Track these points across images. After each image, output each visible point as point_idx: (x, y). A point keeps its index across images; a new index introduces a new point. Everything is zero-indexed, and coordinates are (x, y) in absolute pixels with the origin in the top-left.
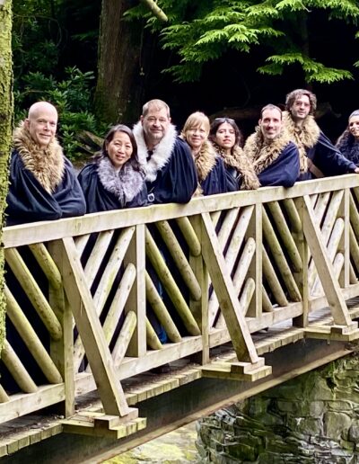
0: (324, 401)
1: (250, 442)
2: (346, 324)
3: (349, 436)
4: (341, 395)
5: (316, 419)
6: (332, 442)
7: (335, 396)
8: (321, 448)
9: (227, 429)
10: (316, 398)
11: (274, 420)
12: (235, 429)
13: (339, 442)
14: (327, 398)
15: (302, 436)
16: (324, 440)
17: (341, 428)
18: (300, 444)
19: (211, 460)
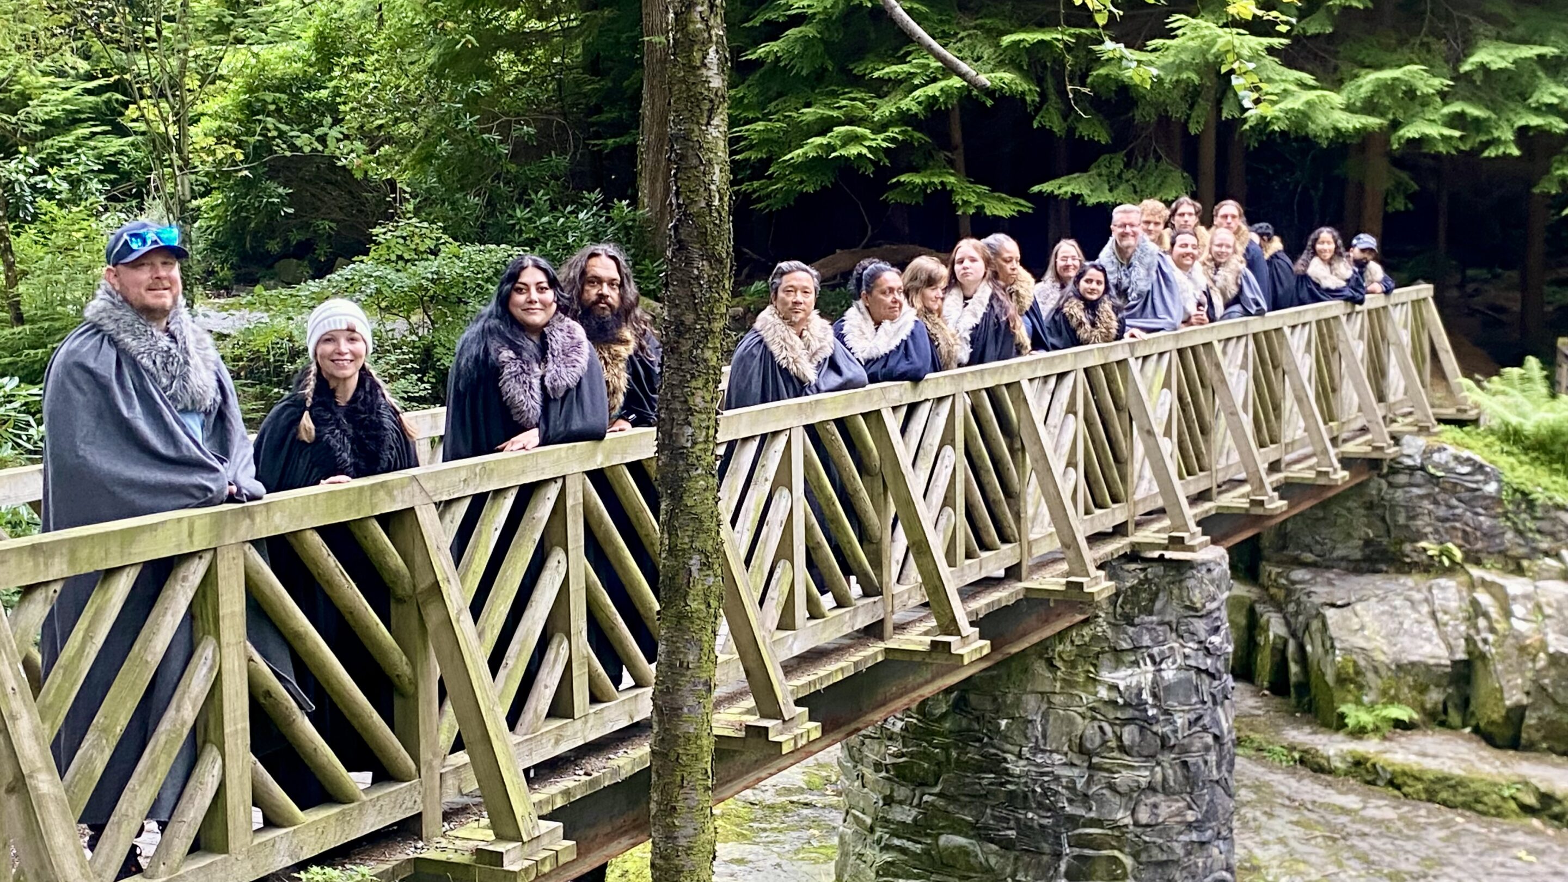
0: (1042, 693)
1: (926, 756)
2: (1088, 575)
3: (1081, 745)
4: (1069, 683)
5: (1031, 721)
6: (1056, 757)
7: (1058, 685)
8: (1038, 765)
9: (890, 739)
10: (1029, 688)
11: (964, 723)
12: (903, 737)
13: (1066, 754)
14: (1048, 689)
15: (1008, 747)
16: (1044, 751)
17: (1069, 734)
18: (1005, 760)
19: (864, 786)
